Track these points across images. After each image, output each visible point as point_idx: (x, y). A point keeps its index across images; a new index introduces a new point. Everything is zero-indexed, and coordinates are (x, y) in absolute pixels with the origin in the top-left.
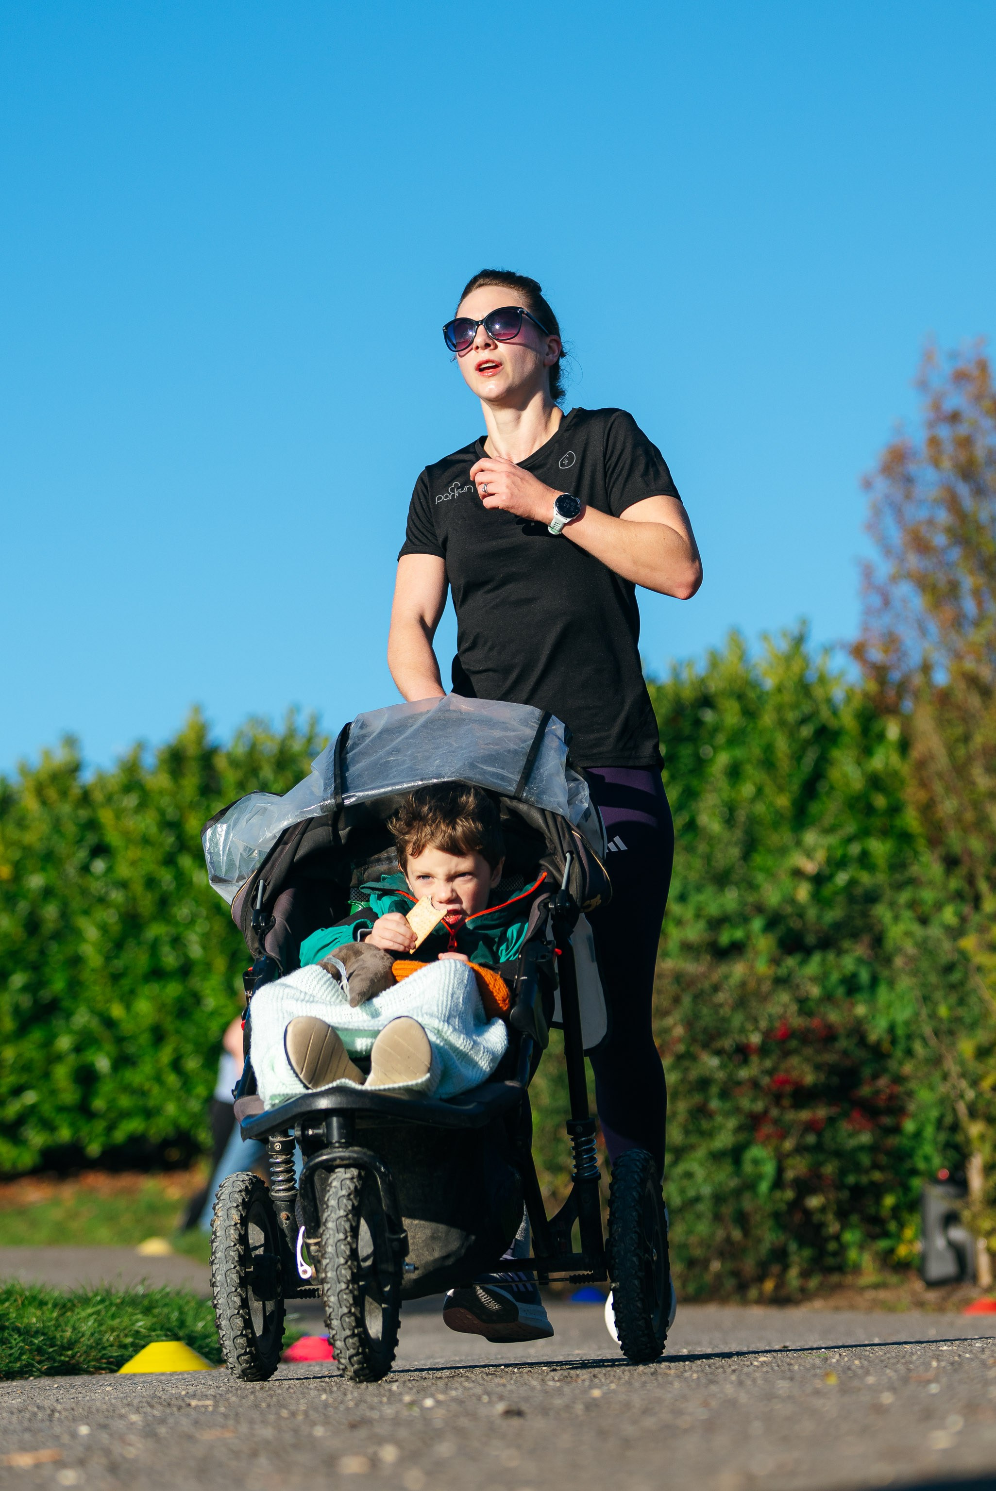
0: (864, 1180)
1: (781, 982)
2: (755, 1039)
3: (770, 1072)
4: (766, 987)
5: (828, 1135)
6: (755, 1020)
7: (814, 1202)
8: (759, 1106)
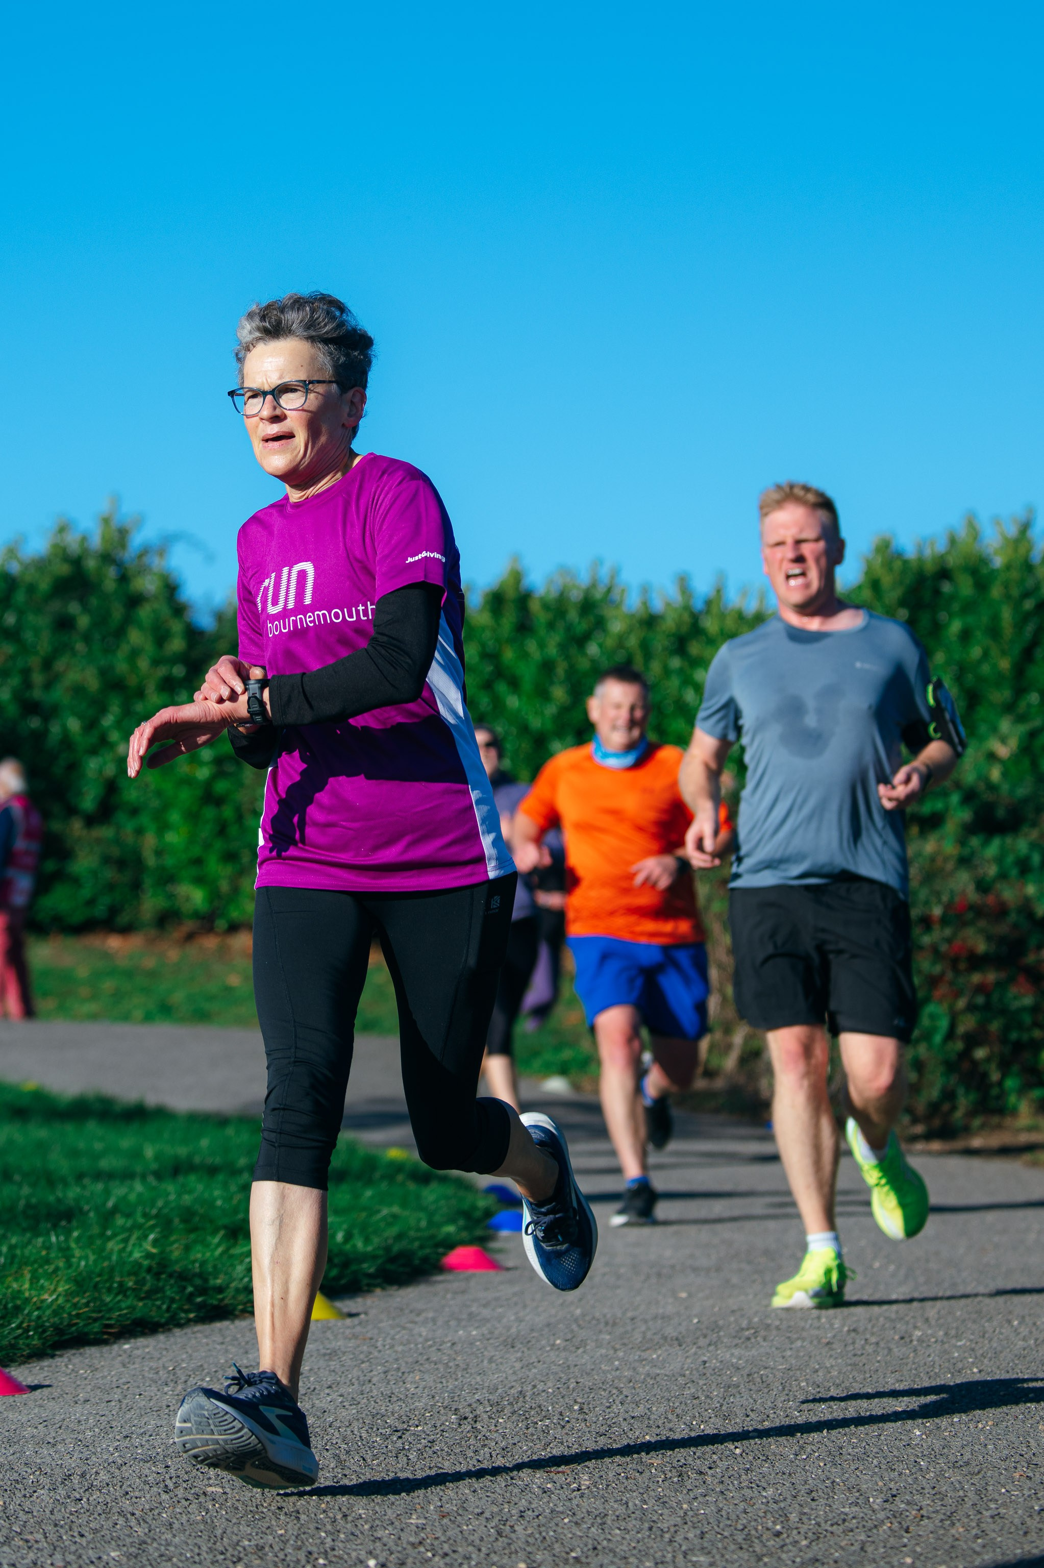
0: (1025, 1037)
1: (964, 861)
2: (937, 911)
3: (949, 941)
4: (950, 866)
5: (995, 997)
6: (938, 894)
7: (980, 1053)
8: (937, 969)
